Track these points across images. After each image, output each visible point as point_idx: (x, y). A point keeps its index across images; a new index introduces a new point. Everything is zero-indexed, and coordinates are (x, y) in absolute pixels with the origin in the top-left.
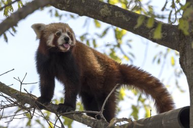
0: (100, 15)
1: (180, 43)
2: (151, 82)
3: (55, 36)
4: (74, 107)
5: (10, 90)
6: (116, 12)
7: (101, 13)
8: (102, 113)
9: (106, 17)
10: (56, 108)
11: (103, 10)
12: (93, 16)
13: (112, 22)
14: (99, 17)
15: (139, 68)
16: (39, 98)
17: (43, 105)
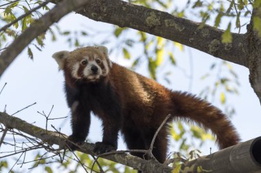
0: (146, 25)
1: (249, 56)
2: (211, 113)
3: (80, 65)
4: (115, 146)
5: (33, 129)
6: (166, 21)
7: (148, 22)
9: (154, 27)
10: (92, 148)
11: (149, 18)
12: (137, 26)
13: (161, 33)
14: (145, 27)
15: (195, 96)
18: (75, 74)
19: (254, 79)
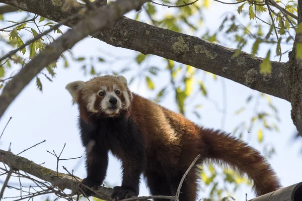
0: (172, 52)
1: (291, 89)
2: (248, 155)
3: (97, 96)
4: (136, 191)
5: (42, 170)
6: (196, 47)
7: (175, 49)
8: (177, 197)
9: (182, 54)
10: (110, 194)
11: (176, 43)
12: (162, 53)
13: (190, 61)
14: (171, 54)
15: (230, 134)
16: (85, 180)
17: (92, 189)
18: (91, 107)
19: (296, 114)
